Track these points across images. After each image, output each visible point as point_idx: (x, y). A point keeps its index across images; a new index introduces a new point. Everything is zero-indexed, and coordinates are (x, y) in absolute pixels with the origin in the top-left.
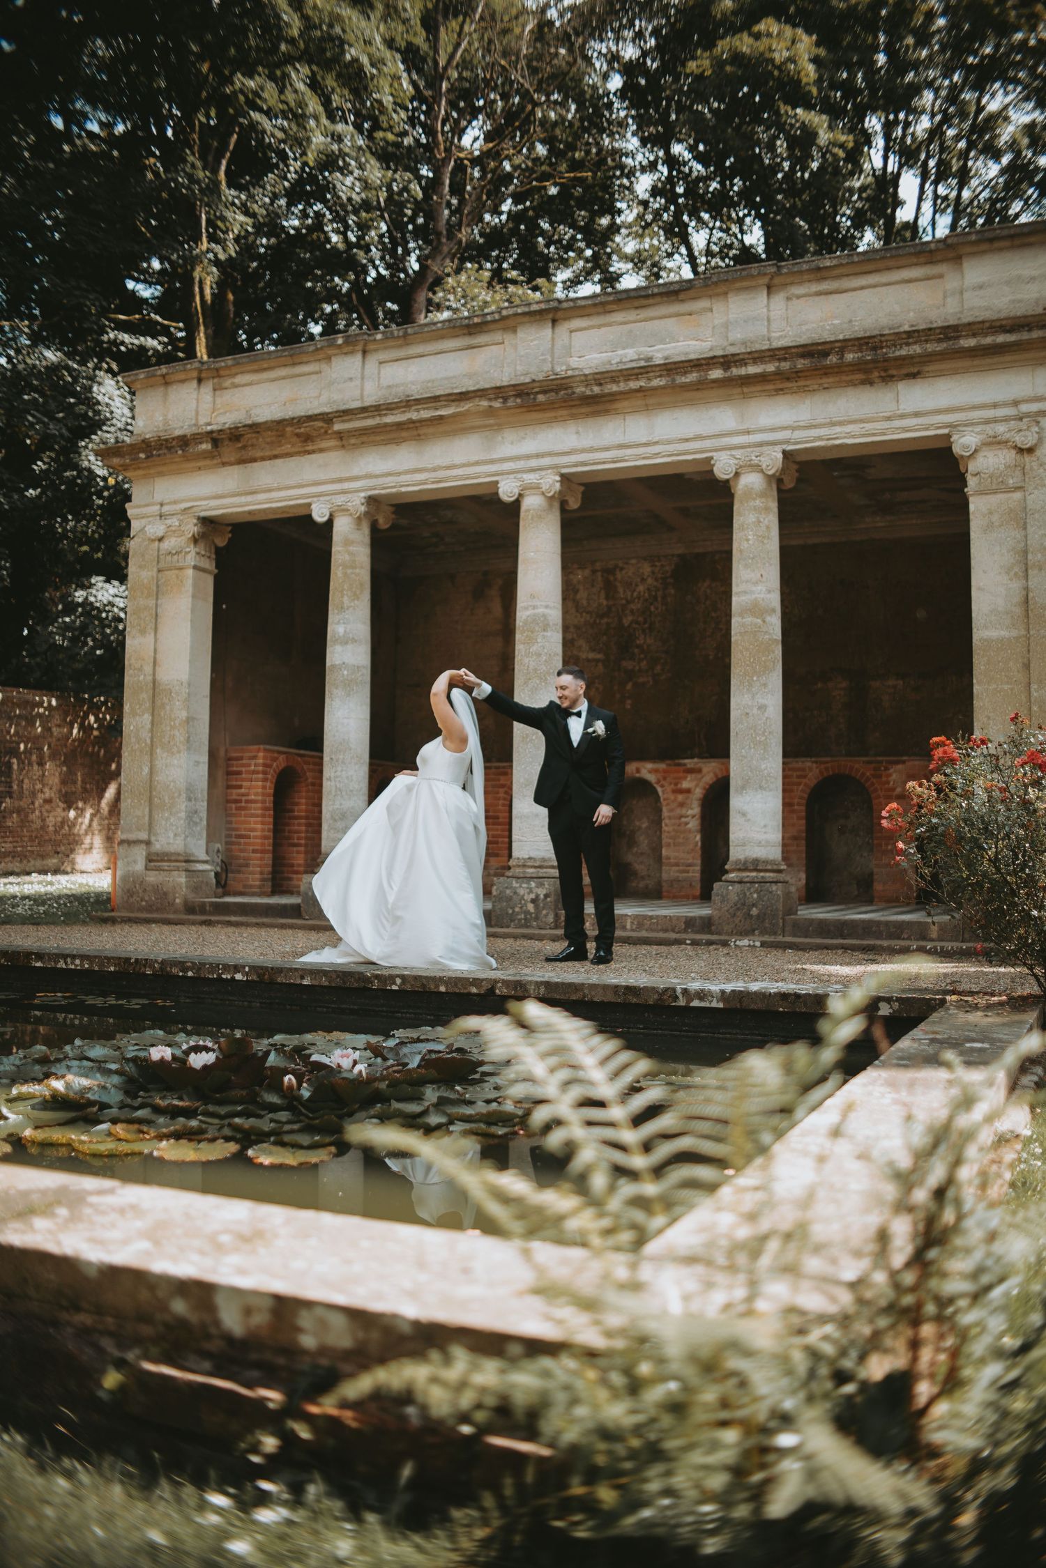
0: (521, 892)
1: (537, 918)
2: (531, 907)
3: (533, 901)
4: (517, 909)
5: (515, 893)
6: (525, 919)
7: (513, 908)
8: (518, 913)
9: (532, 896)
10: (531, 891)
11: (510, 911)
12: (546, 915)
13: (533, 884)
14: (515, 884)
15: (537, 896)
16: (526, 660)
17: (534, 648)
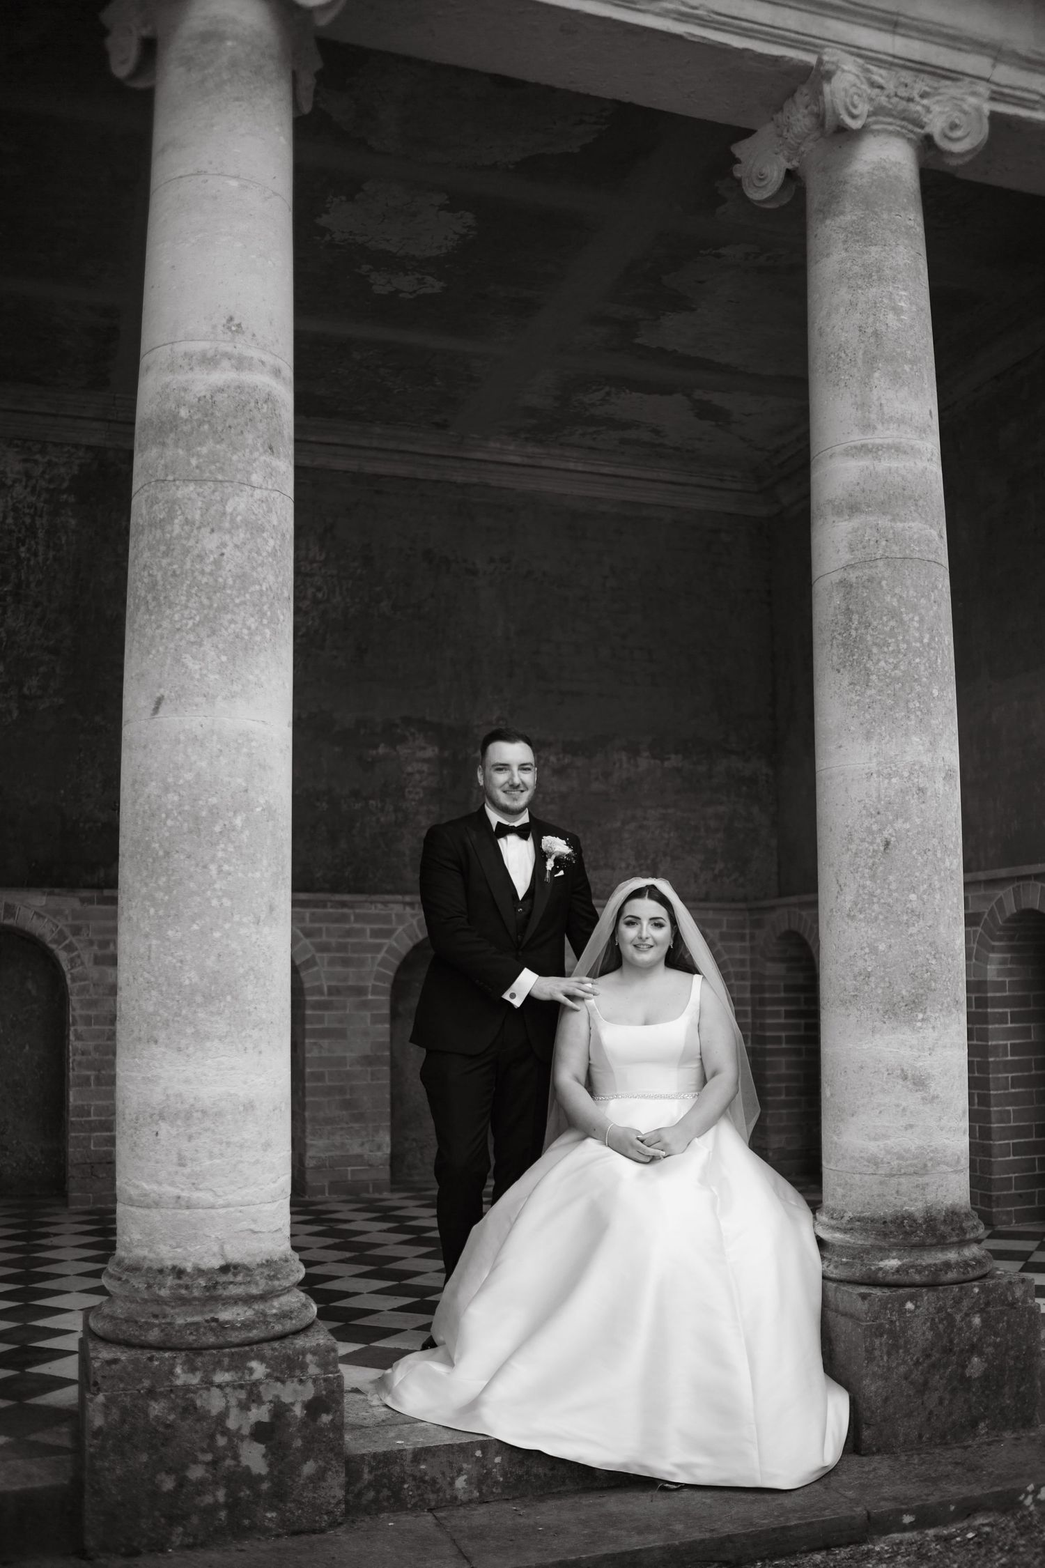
0: (215, 1402)
1: (279, 1495)
2: (254, 1457)
3: (261, 1433)
4: (196, 1473)
5: (189, 1410)
6: (233, 1505)
7: (178, 1471)
8: (201, 1487)
9: (260, 1414)
10: (253, 1395)
11: (168, 1484)
12: (320, 1476)
13: (259, 1369)
14: (182, 1377)
15: (280, 1410)
16: (211, 542)
17: (239, 504)
